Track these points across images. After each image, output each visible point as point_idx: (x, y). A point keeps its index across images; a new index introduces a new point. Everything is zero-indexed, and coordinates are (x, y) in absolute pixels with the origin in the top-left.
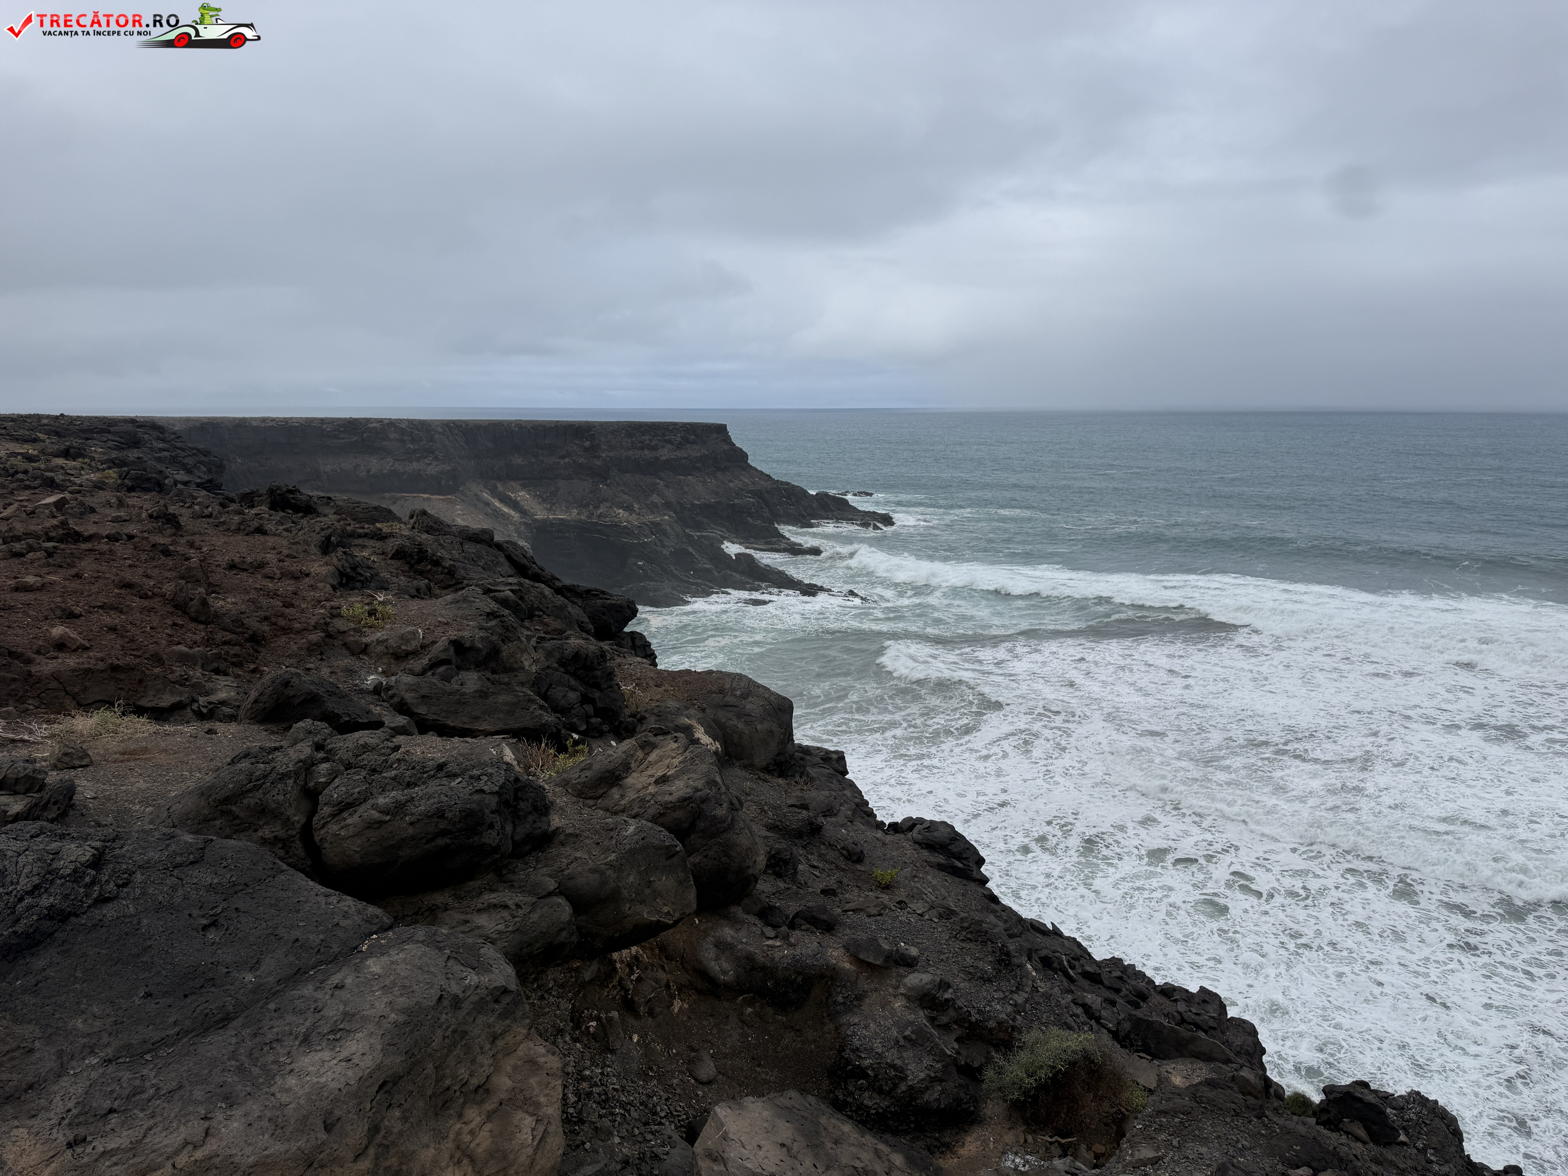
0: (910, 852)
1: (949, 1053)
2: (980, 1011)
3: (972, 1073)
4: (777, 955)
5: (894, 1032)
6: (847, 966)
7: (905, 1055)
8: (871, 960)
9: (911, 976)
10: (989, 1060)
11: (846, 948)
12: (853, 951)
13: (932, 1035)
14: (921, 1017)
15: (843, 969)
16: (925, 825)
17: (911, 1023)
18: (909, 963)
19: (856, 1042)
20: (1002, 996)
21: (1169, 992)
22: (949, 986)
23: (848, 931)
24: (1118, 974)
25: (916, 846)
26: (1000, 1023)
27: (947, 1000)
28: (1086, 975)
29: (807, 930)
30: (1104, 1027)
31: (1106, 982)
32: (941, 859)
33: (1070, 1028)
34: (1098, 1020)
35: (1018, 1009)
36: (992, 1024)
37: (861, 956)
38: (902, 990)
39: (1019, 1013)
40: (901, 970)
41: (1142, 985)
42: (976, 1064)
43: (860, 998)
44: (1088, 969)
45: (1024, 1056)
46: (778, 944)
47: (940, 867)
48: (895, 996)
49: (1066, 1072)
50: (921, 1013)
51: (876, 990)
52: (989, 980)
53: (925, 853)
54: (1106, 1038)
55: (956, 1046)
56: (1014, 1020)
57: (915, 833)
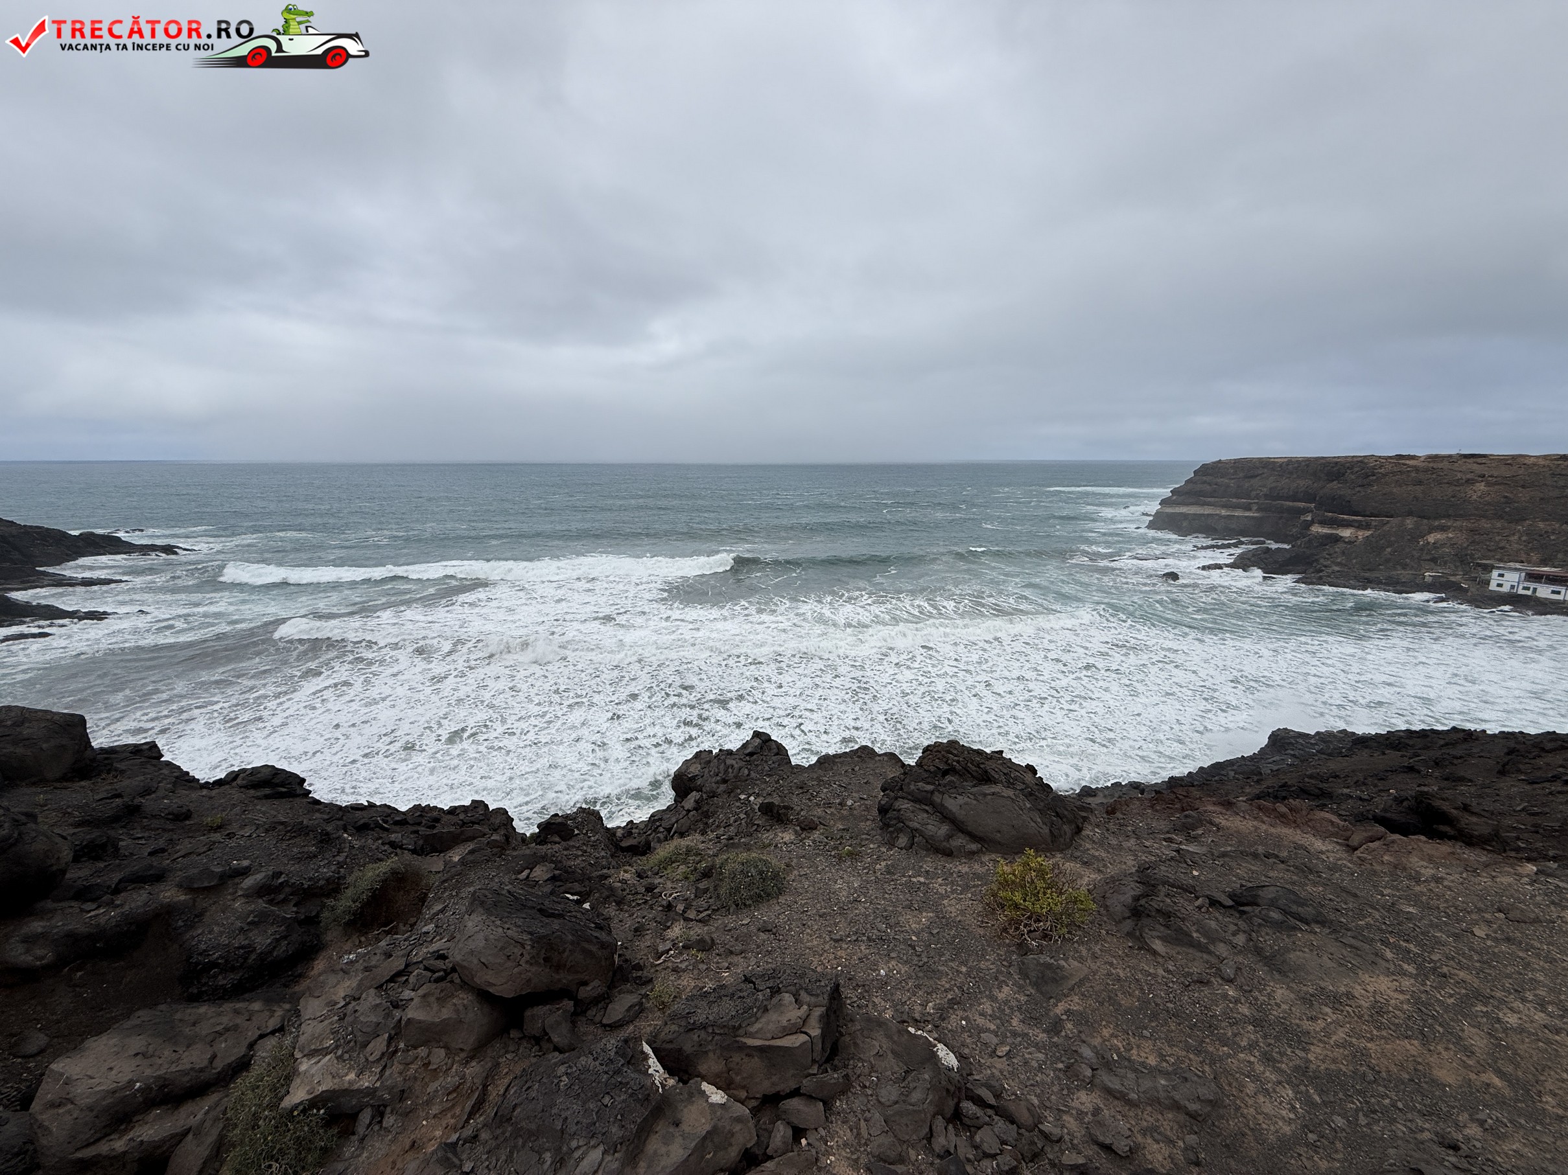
0: (236, 794)
1: (289, 916)
2: (310, 879)
3: (311, 921)
4: (102, 920)
5: (239, 924)
6: (183, 898)
7: (251, 935)
8: (206, 884)
9: (246, 881)
10: (323, 906)
11: (180, 886)
12: (187, 886)
13: (272, 911)
14: (261, 904)
15: (179, 901)
16: (247, 773)
17: (252, 912)
18: (244, 872)
19: (203, 947)
20: (326, 862)
21: (453, 811)
22: (281, 873)
23: (180, 873)
24: (419, 813)
25: (242, 789)
26: (327, 880)
27: (281, 883)
28: (396, 823)
29: (134, 889)
30: (405, 849)
31: (411, 822)
32: (267, 791)
33: (381, 860)
34: (401, 847)
35: (340, 865)
36: (322, 883)
37: (196, 886)
38: (240, 893)
39: (342, 867)
40: (237, 880)
41: (435, 814)
42: (314, 914)
43: (200, 915)
44: (397, 818)
45: (349, 892)
46: (102, 911)
47: (267, 797)
48: (234, 900)
49: (382, 887)
50: (260, 901)
51: (215, 903)
52: (315, 856)
53: (252, 792)
54: (407, 856)
55: (295, 909)
56: (339, 873)
57: (239, 781)
